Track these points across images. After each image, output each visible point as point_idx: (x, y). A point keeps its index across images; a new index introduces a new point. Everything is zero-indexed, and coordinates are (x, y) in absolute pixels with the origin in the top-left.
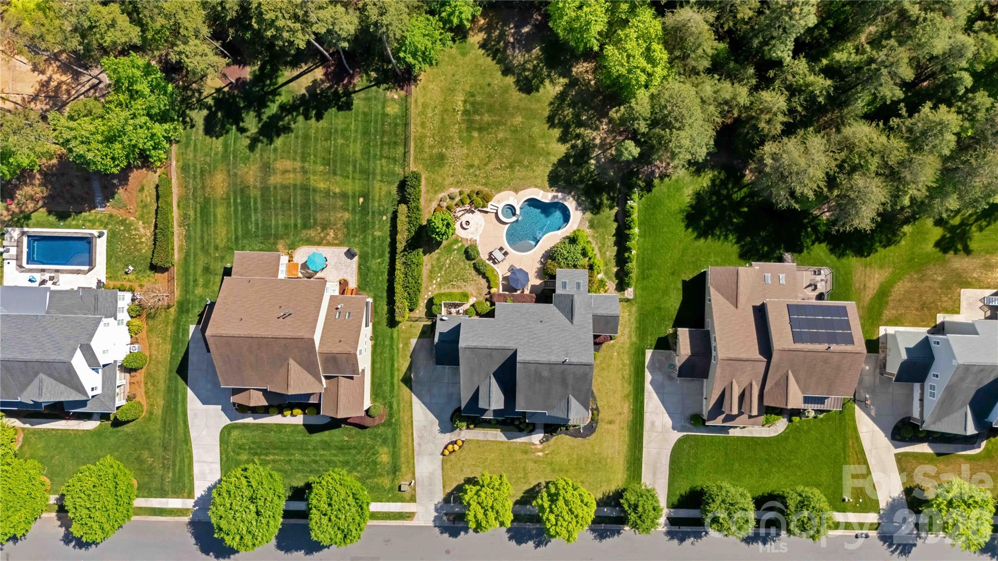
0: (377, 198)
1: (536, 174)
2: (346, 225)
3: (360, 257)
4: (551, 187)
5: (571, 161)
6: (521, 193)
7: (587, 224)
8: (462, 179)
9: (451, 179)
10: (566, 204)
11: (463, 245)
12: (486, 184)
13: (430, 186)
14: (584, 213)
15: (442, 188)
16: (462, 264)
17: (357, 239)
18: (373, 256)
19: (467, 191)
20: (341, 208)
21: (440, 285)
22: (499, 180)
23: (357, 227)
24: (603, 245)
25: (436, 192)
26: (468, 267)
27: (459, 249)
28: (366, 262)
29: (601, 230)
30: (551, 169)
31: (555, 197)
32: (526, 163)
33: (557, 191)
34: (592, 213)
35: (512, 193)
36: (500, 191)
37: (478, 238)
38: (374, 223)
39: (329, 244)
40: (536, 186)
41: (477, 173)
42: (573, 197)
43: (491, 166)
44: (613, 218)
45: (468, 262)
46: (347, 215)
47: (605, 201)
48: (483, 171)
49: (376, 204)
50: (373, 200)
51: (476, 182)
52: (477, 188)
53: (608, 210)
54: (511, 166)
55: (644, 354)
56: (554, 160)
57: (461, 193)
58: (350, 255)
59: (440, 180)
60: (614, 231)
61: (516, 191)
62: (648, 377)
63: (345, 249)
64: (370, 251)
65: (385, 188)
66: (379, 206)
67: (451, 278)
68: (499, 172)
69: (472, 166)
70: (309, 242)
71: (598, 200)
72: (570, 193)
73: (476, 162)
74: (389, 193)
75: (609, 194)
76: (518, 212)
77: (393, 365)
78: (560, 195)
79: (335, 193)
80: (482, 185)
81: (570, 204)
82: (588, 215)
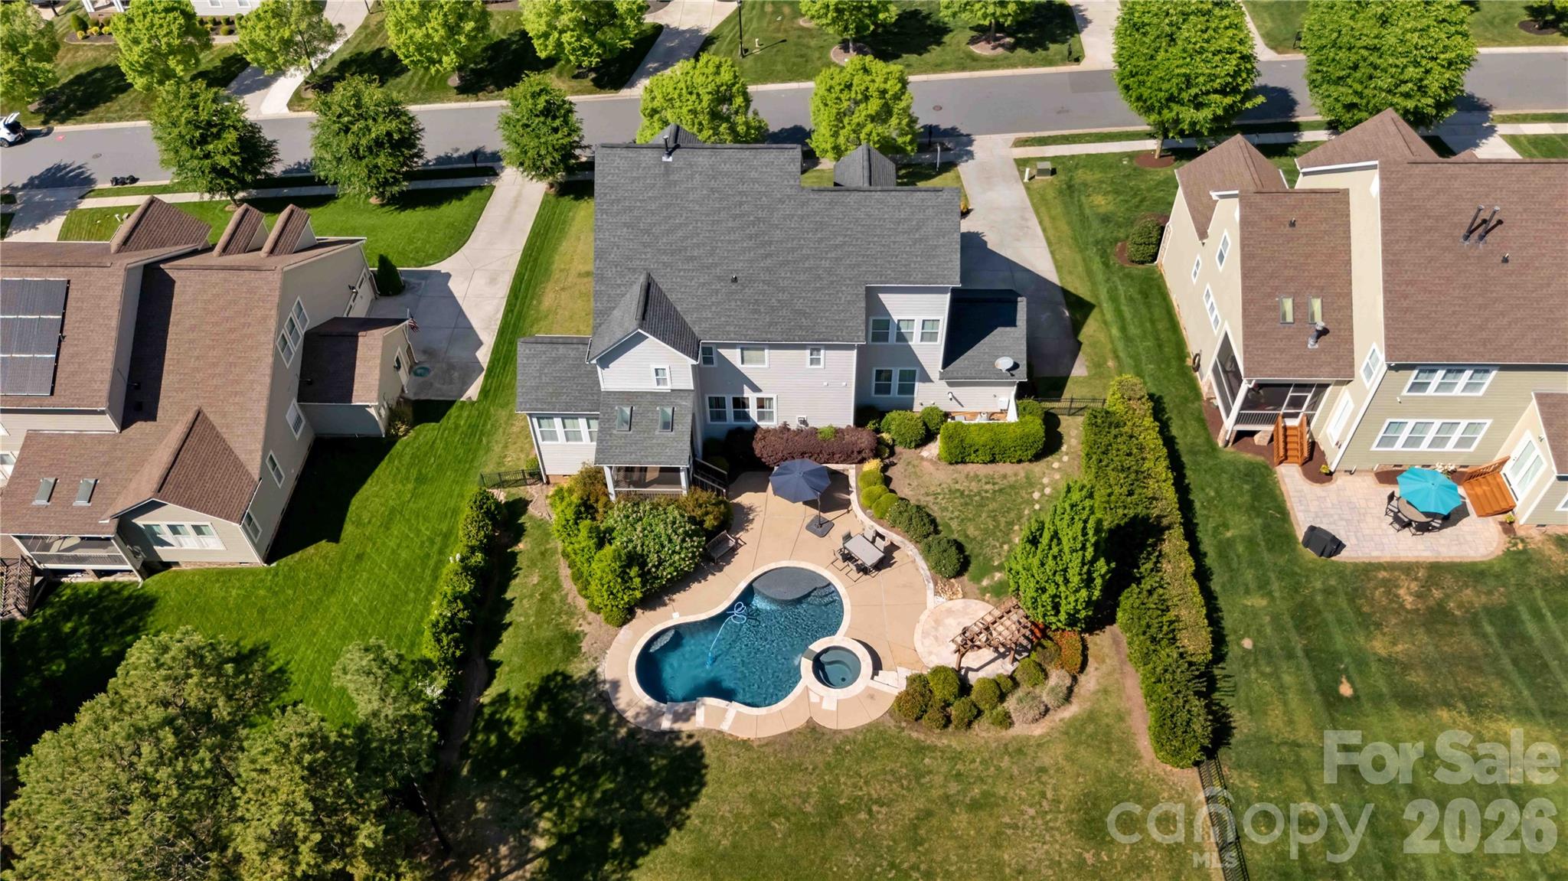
0: (1293, 698)
1: (744, 789)
2: (1368, 623)
3: (1288, 537)
4: (697, 747)
5: (617, 842)
6: (797, 722)
7: (585, 645)
8: (1006, 762)
9: (1046, 760)
10: (647, 700)
11: (977, 579)
12: (920, 749)
13: (1116, 733)
14: (593, 672)
15: (1074, 732)
16: (972, 531)
17: (1318, 585)
18: (1251, 541)
19: (984, 732)
20: (1406, 667)
21: (1031, 483)
22: (877, 766)
23: (1330, 617)
24: (544, 598)
25: (1092, 717)
26: (954, 525)
27: (987, 569)
28: (1266, 527)
29: (547, 633)
30: (694, 810)
31: (687, 716)
32: (780, 826)
33: (675, 735)
34: (566, 677)
35: (830, 724)
36: (869, 728)
37: (932, 600)
38: (1279, 628)
39: (1408, 568)
40: (746, 744)
41: (953, 788)
42: (622, 720)
43: (907, 810)
44: (501, 673)
45: (955, 536)
46: (1379, 646)
47: (518, 715)
48: (935, 793)
49: (1287, 679)
50: (1304, 691)
51: (957, 757)
52: (951, 740)
53: (513, 693)
54: (833, 813)
55: (484, 392)
56: (677, 842)
57: (1006, 721)
58: (1326, 544)
59: (1083, 752)
60: (506, 637)
61: (813, 730)
62: (484, 356)
63: (1344, 556)
64: (1267, 557)
65: (1275, 722)
66: (1276, 675)
67: (1000, 498)
68: (875, 790)
69: (975, 806)
70: (1472, 573)
71: (541, 716)
72: (633, 733)
73: (961, 820)
74: (1256, 710)
75: (503, 737)
76: (806, 665)
77: (1123, 329)
78: (666, 724)
79: (1450, 706)
80: (933, 748)
81: (633, 699)
82: (578, 670)
